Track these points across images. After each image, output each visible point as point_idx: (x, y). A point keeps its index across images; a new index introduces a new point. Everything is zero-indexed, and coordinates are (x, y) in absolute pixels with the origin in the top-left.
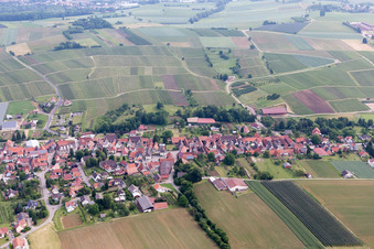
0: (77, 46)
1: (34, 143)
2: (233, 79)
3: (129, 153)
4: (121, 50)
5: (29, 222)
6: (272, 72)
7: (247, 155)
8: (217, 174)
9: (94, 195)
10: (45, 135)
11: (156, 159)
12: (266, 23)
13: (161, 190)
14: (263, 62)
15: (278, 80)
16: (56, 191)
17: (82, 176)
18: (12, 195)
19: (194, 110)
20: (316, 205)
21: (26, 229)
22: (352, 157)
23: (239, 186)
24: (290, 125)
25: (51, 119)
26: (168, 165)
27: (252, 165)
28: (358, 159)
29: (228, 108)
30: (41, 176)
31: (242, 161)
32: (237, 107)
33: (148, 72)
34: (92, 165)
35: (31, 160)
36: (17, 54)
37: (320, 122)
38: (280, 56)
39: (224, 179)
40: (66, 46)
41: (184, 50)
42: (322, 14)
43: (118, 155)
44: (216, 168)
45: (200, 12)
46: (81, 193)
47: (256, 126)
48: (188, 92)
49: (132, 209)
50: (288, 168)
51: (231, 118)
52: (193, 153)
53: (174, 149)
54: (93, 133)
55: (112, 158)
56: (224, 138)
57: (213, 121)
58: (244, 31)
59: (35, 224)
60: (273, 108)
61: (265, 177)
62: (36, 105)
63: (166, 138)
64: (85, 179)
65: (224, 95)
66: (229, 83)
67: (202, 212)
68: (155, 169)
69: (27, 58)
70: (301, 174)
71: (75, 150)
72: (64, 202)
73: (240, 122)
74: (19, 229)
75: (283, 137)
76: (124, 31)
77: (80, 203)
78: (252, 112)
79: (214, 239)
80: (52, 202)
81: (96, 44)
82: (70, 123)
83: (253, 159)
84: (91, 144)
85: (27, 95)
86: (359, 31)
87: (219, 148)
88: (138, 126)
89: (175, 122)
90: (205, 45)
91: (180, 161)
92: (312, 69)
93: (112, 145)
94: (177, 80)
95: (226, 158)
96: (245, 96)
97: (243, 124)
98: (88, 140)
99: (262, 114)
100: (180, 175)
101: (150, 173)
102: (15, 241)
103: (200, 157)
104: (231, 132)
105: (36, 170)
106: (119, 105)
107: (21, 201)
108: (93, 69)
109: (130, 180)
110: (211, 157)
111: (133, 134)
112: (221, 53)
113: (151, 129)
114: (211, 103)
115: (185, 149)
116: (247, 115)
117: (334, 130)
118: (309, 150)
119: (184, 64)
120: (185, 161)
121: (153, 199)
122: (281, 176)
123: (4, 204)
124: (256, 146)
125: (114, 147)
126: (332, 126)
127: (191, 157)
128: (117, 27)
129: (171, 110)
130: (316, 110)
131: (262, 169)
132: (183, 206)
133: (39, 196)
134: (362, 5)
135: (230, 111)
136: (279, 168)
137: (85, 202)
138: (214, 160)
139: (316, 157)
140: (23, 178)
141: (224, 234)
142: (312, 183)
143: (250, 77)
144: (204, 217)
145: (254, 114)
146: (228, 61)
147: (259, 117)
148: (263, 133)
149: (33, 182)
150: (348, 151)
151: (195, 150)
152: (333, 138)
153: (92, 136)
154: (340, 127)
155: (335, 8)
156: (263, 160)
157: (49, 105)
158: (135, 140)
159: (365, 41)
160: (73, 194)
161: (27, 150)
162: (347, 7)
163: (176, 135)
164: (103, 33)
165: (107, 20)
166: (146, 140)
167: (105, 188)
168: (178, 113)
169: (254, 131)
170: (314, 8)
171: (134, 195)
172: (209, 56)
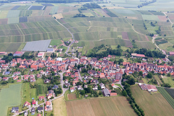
0: (84, 16)
1: (60, 59)
2: (157, 36)
3: (102, 68)
4: (103, 19)
5: (54, 95)
7: (159, 74)
8: (143, 82)
9: (83, 86)
10: (65, 56)
11: (114, 72)
13: (115, 87)
16: (67, 82)
17: (79, 76)
18: (48, 82)
19: (135, 50)
21: (52, 98)
23: (153, 89)
25: (68, 49)
26: (119, 75)
27: (161, 79)
29: (152, 50)
30: (61, 74)
31: (156, 77)
32: (157, 50)
33: (115, 30)
34: (84, 71)
35: (58, 66)
36: (57, 18)
39: (146, 84)
40: (79, 16)
41: (133, 20)
43: (97, 68)
44: (143, 79)
45: (143, 2)
46: (78, 84)
47: (165, 60)
48: (133, 41)
49: (100, 94)
51: (153, 55)
52: (132, 71)
53: (123, 68)
54: (87, 57)
55: (94, 69)
56: (148, 64)
57: (144, 56)
58: (164, 13)
59: (56, 96)
61: (167, 86)
62: (63, 42)
63: (120, 62)
64: (81, 78)
65: (151, 44)
66: (154, 38)
67: (133, 99)
68: (113, 77)
69: (61, 20)
71: (78, 64)
72: (70, 87)
73: (157, 57)
74: (49, 97)
76: (106, 10)
77: (77, 89)
78: (164, 53)
79: (137, 113)
80: (65, 87)
81: (92, 15)
82: (77, 51)
83: (162, 76)
84: (85, 62)
85: (59, 37)
87: (145, 69)
88: (108, 55)
89: (125, 55)
90: (144, 19)
91: (125, 74)
93: (95, 63)
94: (129, 35)
95: (148, 75)
96: (161, 45)
97: (159, 59)
98: (84, 60)
99: (169, 54)
100: (125, 80)
101: (111, 78)
102: (46, 103)
103: (135, 73)
104: (152, 62)
105: (59, 72)
106: (100, 44)
107: (51, 85)
108: (90, 27)
109: (101, 80)
110: (141, 74)
111: (105, 59)
112: (152, 23)
113: (114, 57)
114: (144, 47)
115: (128, 68)
116: (161, 54)
119: (133, 27)
120: (128, 74)
121: (111, 90)
123: (44, 85)
124: (164, 70)
125: (95, 64)
127: (131, 72)
128: (103, 8)
129: (124, 49)
131: (166, 82)
132: (124, 95)
133: (59, 84)
135: (153, 52)
137: (79, 89)
138: (142, 75)
140: (53, 74)
141: (143, 112)
143: (165, 36)
144: (134, 102)
145: (165, 54)
146: (154, 27)
147: (167, 56)
148: (169, 64)
149: (57, 77)
151: (134, 69)
153: (86, 58)
156: (167, 77)
157: (68, 42)
158: (105, 62)
160: (74, 84)
161: (57, 62)
163: (125, 61)
164: (96, 10)
165: (99, 4)
166: (111, 62)
167: (89, 83)
168: (127, 51)
169: (164, 63)
171: (102, 88)
172: (146, 24)
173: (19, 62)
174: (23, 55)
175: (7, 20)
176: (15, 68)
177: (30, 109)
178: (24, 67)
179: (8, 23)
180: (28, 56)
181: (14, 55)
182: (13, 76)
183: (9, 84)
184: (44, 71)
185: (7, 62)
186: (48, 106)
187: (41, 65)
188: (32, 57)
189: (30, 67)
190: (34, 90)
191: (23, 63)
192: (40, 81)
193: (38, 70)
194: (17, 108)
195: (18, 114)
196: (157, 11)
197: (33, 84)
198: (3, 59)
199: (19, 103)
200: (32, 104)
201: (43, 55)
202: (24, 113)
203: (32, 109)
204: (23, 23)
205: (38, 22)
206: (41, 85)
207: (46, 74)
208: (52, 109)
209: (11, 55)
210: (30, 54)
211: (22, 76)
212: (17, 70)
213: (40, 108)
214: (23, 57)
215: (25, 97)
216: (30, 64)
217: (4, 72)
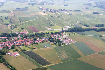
2: (10, 25)
6: (21, 22)
7: (18, 45)
8: (10, 52)
12: (17, 8)
14: (18, 19)
15: (23, 24)
20: (39, 56)
22: (46, 42)
23: (17, 54)
24: (28, 36)
27: (20, 48)
28: (47, 42)
31: (17, 47)
32: (12, 33)
37: (36, 34)
38: (22, 17)
39: (12, 53)
42: (32, 6)
44: (9, 50)
47: (19, 37)
50: (30, 47)
51: (11, 36)
56: (10, 41)
57: (6, 37)
58: (11, 11)
60: (23, 32)
61: (24, 51)
65: (8, 29)
66: (9, 26)
67: (7, 63)
70: (33, 48)
73: (14, 37)
75: (27, 39)
78: (17, 33)
83: (20, 46)
86: (42, 9)
87: (9, 44)
92: (32, 20)
95: (12, 47)
96: (14, 29)
97: (15, 37)
99: (20, 34)
103: (4, 48)
104: (12, 40)
110: (7, 47)
112: (5, 17)
114: (4, 32)
116: (16, 34)
117: (40, 36)
118: (34, 42)
122: (28, 50)
124: (20, 43)
126: (39, 35)
127: (1, 48)
130: (35, 31)
131: (23, 49)
134: (42, 3)
135: (11, 34)
136: (27, 48)
139: (37, 44)
141: (15, 68)
142: (36, 50)
143: (15, 24)
144: (8, 64)
145: (18, 34)
146: (8, 20)
147: (19, 35)
148: (21, 39)
150: (44, 41)
151: (2, 46)
152: (40, 38)
154: (41, 35)
155: (35, 4)
156: (23, 46)
159: (44, 12)
162: (38, 3)
169: (19, 39)
170: (30, 4)
172: (2, 19)
196: (7, 10)
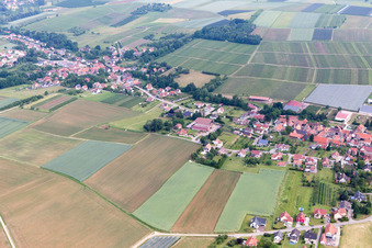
5: (350, 213)
18: (343, 180)
21: (344, 219)
59: (355, 217)
74: (337, 216)
102: (328, 226)
107: (349, 189)
123: (333, 186)
140: (361, 166)
149: (368, 174)
173: (291, 124)
174: (304, 112)
175: (288, 31)
176: (280, 136)
177: (289, 230)
178: (299, 136)
179: (290, 38)
180: (314, 116)
181: (286, 108)
182: (272, 151)
183: (261, 167)
184: (341, 154)
185: (267, 119)
186: (329, 234)
187: (338, 139)
188: (322, 118)
189: (311, 138)
190: (309, 191)
191: (299, 127)
192: (325, 175)
193: (328, 149)
194: (262, 221)
195: (263, 233)
197: (309, 178)
198: (261, 112)
199: (270, 210)
200: (295, 220)
201: (348, 118)
202: (275, 235)
203: (293, 232)
204: (320, 42)
205: (353, 44)
206: (327, 183)
207: (343, 162)
208: (337, 243)
209: (279, 105)
210: (319, 112)
211: (290, 156)
212: (283, 140)
213: (311, 235)
214: (302, 115)
215: (286, 201)
216: (313, 132)
217: (257, 139)
